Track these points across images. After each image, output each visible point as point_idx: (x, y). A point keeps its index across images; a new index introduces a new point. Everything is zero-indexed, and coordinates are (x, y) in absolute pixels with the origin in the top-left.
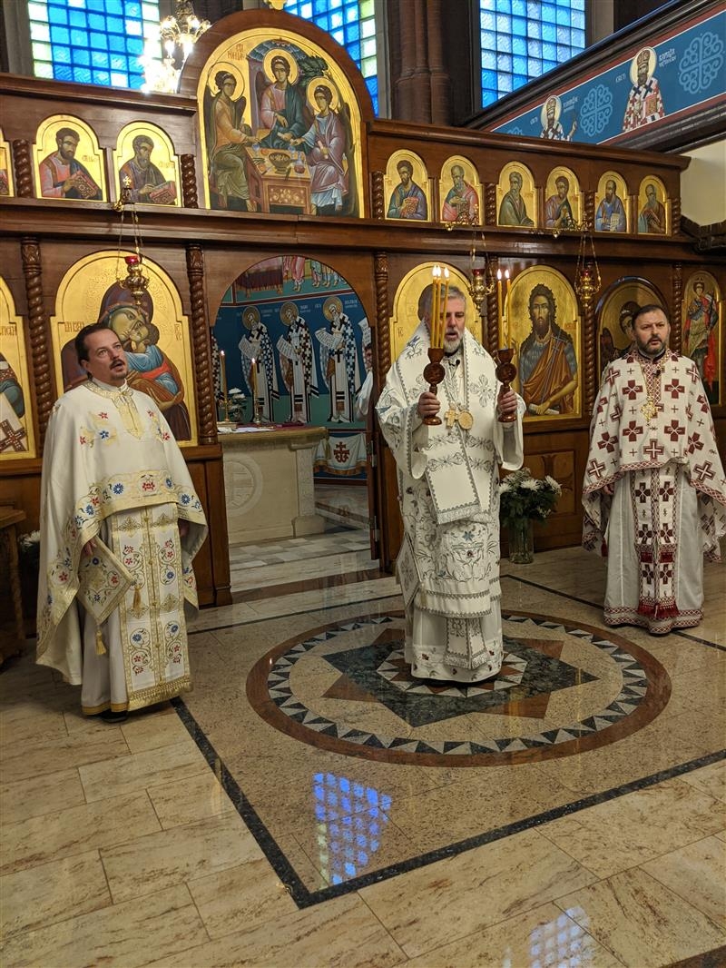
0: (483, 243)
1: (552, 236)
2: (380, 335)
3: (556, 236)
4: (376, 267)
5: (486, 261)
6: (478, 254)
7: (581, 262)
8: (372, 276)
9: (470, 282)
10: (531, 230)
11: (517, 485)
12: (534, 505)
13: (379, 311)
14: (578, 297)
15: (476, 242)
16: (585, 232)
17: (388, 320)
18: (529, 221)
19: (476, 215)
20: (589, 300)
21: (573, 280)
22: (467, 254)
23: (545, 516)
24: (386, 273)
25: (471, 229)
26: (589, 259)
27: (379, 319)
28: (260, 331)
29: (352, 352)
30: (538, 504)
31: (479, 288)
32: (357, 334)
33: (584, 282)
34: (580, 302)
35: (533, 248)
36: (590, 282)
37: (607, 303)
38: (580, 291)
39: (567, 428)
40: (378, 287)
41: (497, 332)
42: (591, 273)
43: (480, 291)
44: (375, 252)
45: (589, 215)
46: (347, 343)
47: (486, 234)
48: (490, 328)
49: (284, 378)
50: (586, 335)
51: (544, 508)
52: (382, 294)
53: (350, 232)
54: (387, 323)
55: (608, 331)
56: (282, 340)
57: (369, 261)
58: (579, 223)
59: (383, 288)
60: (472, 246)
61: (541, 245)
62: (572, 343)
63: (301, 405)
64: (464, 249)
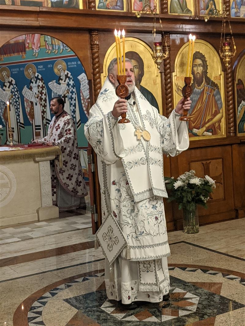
0: (160, 26)
1: (204, 20)
2: (95, 85)
3: (206, 20)
4: (91, 41)
5: (162, 37)
6: (157, 32)
7: (223, 37)
8: (89, 46)
9: (153, 51)
10: (190, 17)
11: (187, 181)
12: (198, 194)
13: (94, 69)
14: (221, 59)
15: (156, 25)
16: (225, 18)
17: (100, 75)
18: (189, 11)
19: (155, 7)
20: (229, 61)
21: (218, 49)
22: (150, 32)
23: (205, 202)
24: (98, 45)
25: (153, 16)
26: (228, 34)
27: (94, 75)
28: (11, 83)
29: (74, 96)
30: (201, 194)
31: (159, 54)
32: (77, 84)
33: (225, 50)
34: (223, 63)
35: (193, 28)
36: (229, 50)
37: (240, 63)
38: (223, 56)
39: (217, 144)
40: (93, 54)
41: (171, 82)
42: (229, 44)
43: (159, 57)
44: (90, 31)
45: (227, 7)
46: (71, 90)
47: (162, 19)
48: (166, 80)
49: (27, 114)
50: (227, 84)
51: (205, 196)
52: (96, 58)
53: (74, 18)
54: (100, 78)
55: (241, 81)
56: (25, 89)
57: (86, 37)
58: (221, 13)
59: (96, 55)
60: (153, 27)
61: (197, 26)
62: (218, 89)
63: (40, 132)
64: (148, 29)
